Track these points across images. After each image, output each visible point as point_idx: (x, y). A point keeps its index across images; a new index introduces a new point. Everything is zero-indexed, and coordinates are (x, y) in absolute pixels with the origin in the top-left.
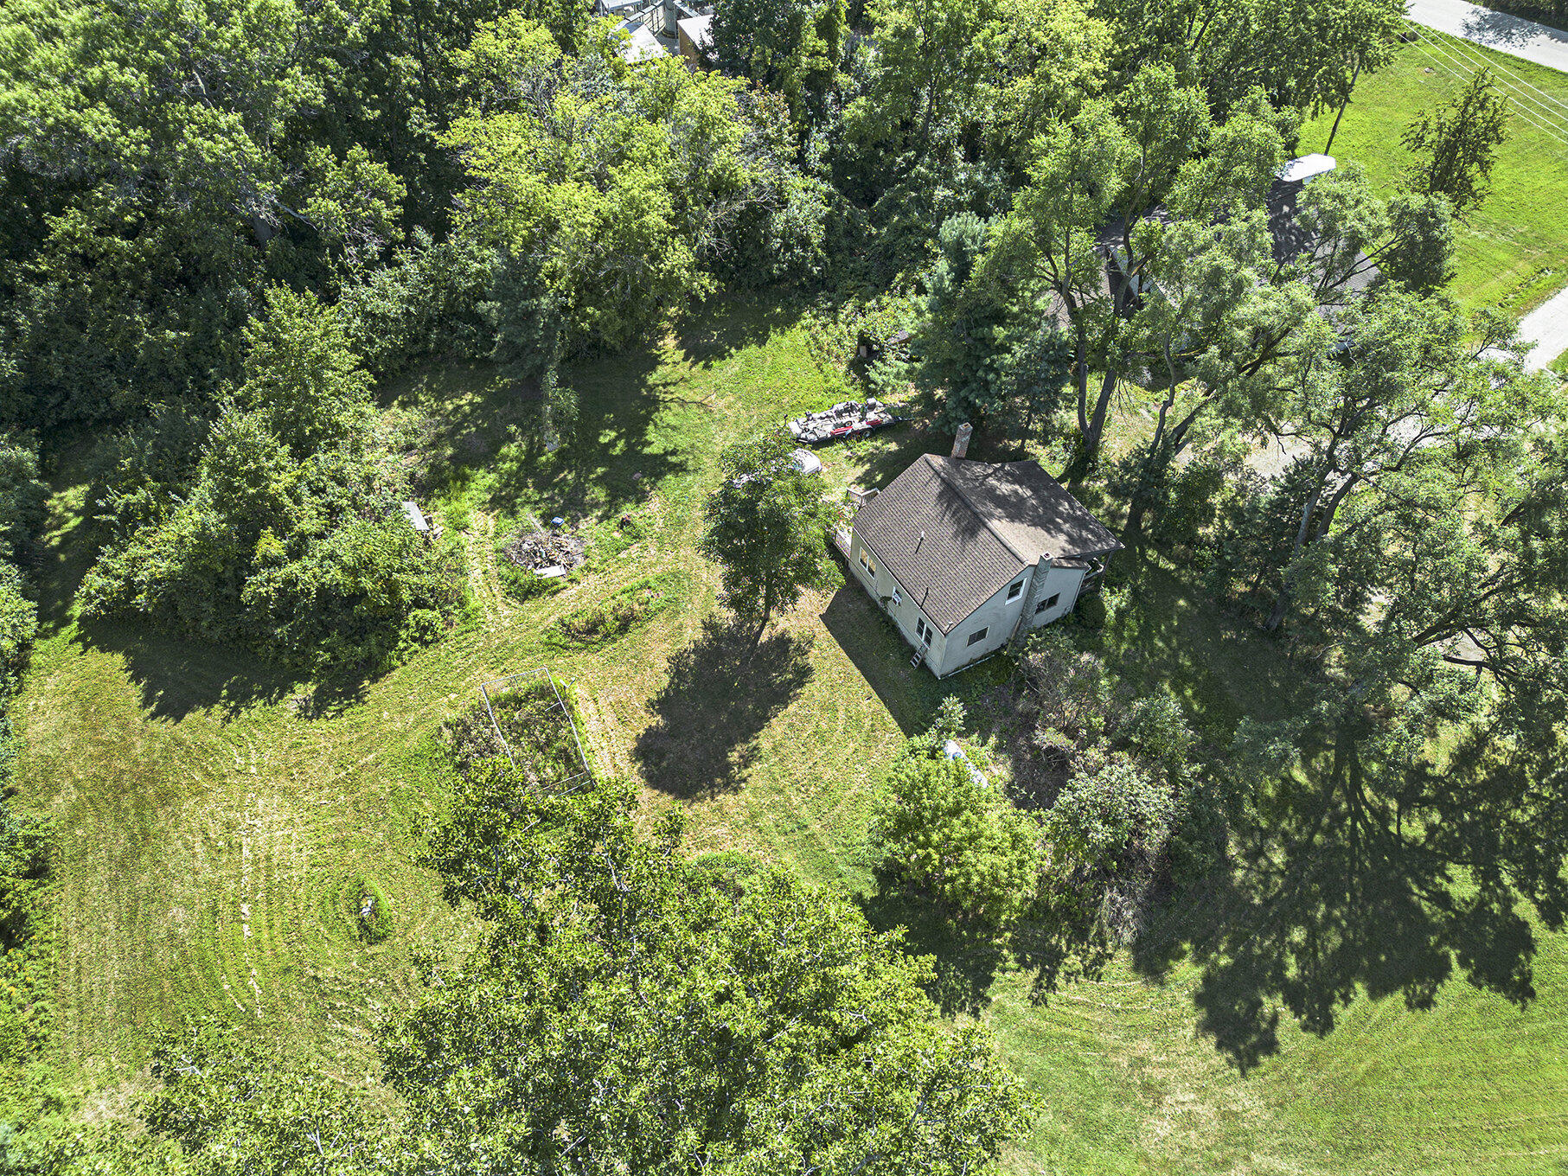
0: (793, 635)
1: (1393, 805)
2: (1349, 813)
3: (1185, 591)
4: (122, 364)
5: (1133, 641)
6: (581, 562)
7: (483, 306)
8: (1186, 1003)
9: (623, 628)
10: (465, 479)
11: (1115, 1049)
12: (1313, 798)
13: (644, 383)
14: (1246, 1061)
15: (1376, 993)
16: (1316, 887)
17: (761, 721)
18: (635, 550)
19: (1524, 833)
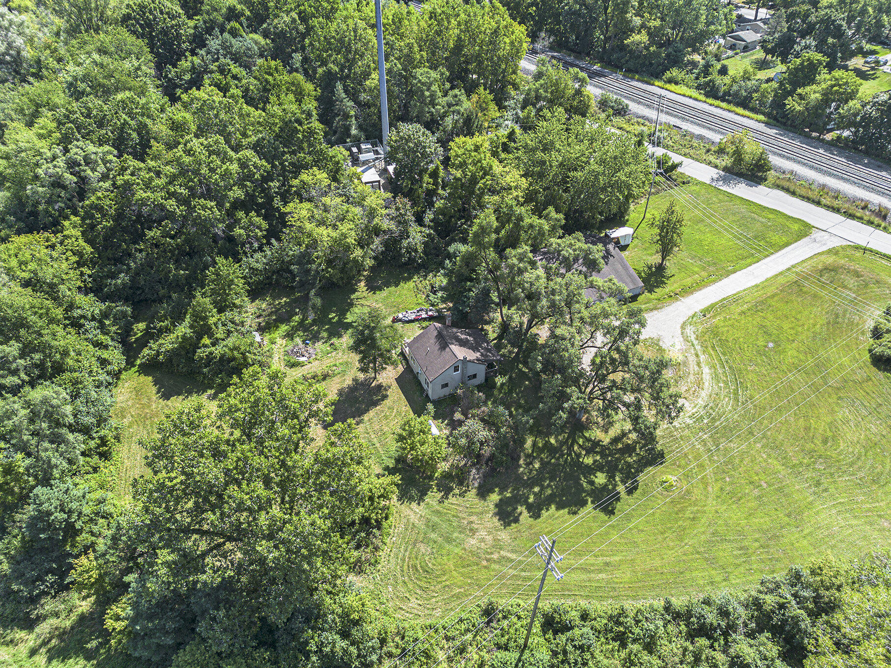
0: (384, 384)
1: (584, 453)
2: (567, 454)
3: (529, 379)
4: (164, 281)
5: (505, 394)
6: (314, 356)
7: (293, 267)
8: (492, 507)
9: (324, 379)
10: (277, 327)
11: (464, 518)
12: (556, 448)
13: (349, 298)
14: (507, 524)
15: (558, 509)
16: (547, 475)
17: (367, 411)
18: (334, 354)
19: (629, 465)
